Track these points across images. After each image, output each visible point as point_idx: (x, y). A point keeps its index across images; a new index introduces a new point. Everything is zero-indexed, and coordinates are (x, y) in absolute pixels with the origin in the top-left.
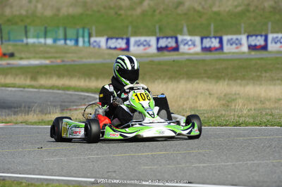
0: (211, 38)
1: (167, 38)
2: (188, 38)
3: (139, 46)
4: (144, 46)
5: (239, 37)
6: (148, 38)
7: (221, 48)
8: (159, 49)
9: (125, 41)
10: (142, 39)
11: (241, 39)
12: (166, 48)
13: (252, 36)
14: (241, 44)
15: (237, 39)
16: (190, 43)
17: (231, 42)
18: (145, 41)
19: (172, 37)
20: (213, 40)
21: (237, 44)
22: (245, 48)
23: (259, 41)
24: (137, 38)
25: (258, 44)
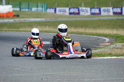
0: (95, 8)
1: (74, 8)
2: (84, 8)
3: (60, 12)
4: (63, 12)
5: (108, 8)
6: (65, 8)
7: (100, 13)
8: (70, 13)
9: (54, 10)
10: (62, 9)
11: (110, 9)
12: (74, 13)
13: (115, 8)
14: (109, 11)
15: (108, 9)
16: (85, 11)
17: (104, 11)
18: (64, 10)
19: (76, 8)
20: (96, 9)
21: (107, 11)
22: (111, 14)
23: (118, 10)
24: (60, 8)
25: (118, 11)
